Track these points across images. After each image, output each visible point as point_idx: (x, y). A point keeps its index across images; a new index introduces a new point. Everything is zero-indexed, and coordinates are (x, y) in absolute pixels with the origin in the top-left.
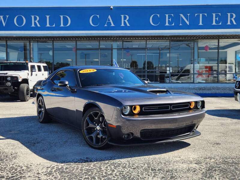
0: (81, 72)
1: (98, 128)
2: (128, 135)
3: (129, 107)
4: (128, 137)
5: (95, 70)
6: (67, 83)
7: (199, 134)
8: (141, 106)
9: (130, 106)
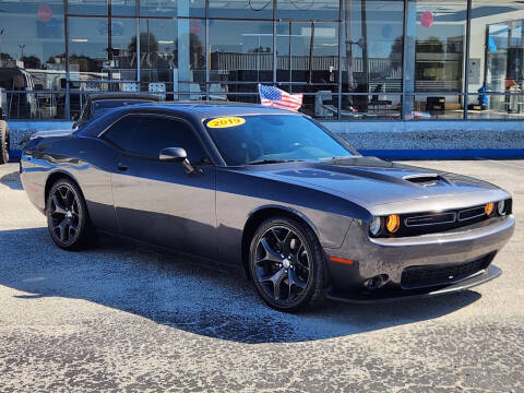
0: (211, 125)
1: (286, 263)
2: (376, 279)
3: (378, 219)
4: (374, 284)
5: (243, 121)
6: (183, 153)
7: (497, 273)
8: (402, 217)
9: (381, 217)
